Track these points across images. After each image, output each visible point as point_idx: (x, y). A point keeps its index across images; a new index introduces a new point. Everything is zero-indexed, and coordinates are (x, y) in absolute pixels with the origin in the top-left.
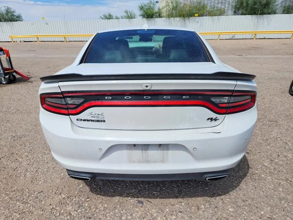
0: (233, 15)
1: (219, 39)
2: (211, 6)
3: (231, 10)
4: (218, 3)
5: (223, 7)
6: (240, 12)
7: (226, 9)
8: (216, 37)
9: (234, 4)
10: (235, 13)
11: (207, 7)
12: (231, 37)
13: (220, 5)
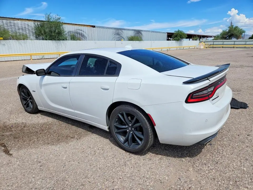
0: (35, 40)
1: (32, 60)
2: (12, 31)
3: (33, 36)
4: (19, 29)
5: (24, 33)
6: (41, 37)
7: (28, 34)
8: (28, 58)
9: (34, 31)
10: (37, 38)
11: (8, 32)
12: (41, 58)
13: (21, 31)
